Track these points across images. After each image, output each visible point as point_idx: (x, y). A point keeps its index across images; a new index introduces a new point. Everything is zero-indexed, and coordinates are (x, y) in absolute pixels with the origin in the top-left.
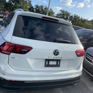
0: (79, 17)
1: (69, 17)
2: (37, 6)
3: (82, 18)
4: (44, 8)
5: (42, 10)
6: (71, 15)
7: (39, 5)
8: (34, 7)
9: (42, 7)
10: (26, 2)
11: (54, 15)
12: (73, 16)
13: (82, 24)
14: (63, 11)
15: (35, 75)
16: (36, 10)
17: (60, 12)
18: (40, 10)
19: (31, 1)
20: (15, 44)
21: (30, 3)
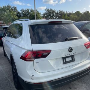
0: (64, 12)
1: (55, 14)
2: (23, 11)
3: (67, 13)
4: (29, 11)
5: (29, 13)
6: (56, 12)
7: (25, 9)
8: (21, 12)
9: (28, 10)
10: (12, 9)
11: (41, 15)
12: (58, 12)
13: (69, 18)
14: (48, 10)
15: (59, 73)
16: (23, 14)
17: (45, 12)
18: (27, 13)
19: (16, 8)
20: (37, 51)
21: (16, 9)
